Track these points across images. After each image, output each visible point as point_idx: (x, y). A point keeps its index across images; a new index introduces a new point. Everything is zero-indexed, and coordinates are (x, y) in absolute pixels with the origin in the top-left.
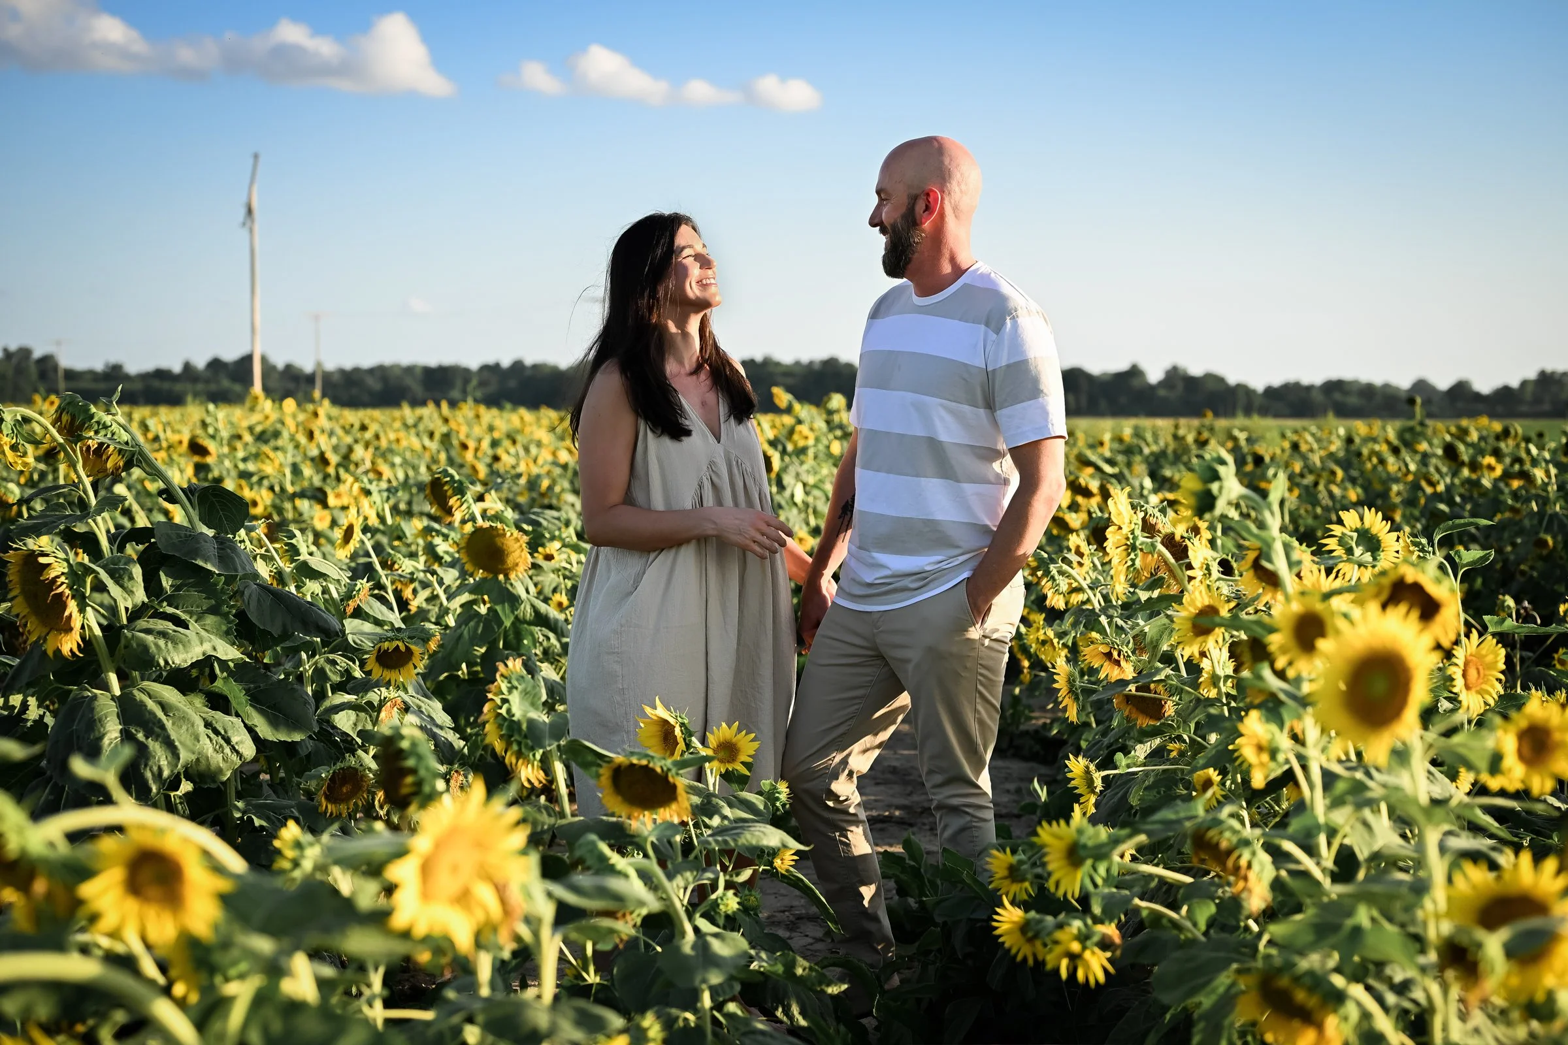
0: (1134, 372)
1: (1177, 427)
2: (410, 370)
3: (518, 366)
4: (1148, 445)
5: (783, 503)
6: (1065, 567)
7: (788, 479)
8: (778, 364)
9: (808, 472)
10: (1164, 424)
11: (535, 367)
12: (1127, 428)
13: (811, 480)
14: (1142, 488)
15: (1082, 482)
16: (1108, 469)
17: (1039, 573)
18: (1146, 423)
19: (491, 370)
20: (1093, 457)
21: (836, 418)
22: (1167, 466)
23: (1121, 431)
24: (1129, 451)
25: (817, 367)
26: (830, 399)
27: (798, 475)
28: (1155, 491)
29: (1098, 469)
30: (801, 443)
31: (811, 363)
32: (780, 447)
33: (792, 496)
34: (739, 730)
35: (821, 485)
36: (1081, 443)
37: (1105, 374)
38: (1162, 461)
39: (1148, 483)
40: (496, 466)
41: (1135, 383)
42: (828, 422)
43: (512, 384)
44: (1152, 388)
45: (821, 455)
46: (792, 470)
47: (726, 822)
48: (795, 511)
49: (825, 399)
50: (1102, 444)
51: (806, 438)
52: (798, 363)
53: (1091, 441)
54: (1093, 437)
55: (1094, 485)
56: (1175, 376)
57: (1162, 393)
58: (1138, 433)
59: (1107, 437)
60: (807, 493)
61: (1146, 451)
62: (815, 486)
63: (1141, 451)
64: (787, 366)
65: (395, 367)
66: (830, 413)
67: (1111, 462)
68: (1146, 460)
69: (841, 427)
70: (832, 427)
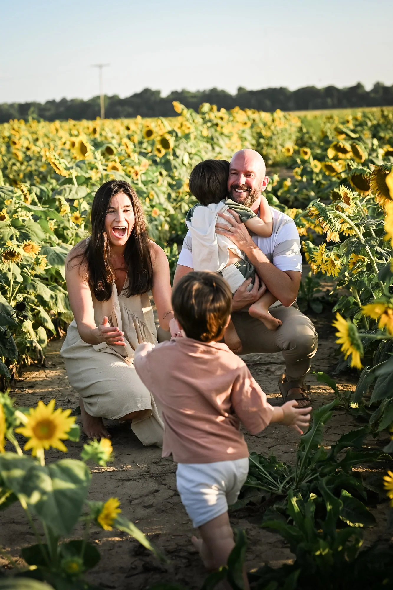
0: (359, 86)
1: (382, 111)
2: (12, 106)
3: (64, 101)
4: (371, 120)
5: (177, 165)
6: (338, 213)
7: (178, 152)
8: (189, 92)
9: (191, 147)
10: (376, 110)
11: (72, 101)
12: (359, 113)
13: (193, 151)
14: (373, 145)
15: (341, 145)
16: (353, 135)
17: (321, 219)
18: (367, 110)
19: (52, 103)
20: (345, 130)
21: (207, 116)
22: (382, 131)
23: (356, 115)
24: (362, 124)
25: (207, 92)
26: (203, 106)
27: (185, 148)
28: (380, 146)
29: (347, 135)
30: (187, 131)
31: (204, 91)
32: (174, 134)
33: (183, 160)
34: (56, 408)
35: (199, 154)
36: (336, 122)
37: (345, 88)
38: (379, 129)
39: (376, 142)
40: (29, 153)
41: (360, 91)
42: (203, 119)
43: (62, 109)
44: (368, 93)
45: (199, 137)
46: (182, 146)
47: (45, 498)
48: (184, 168)
49: (201, 106)
50: (348, 122)
51: (189, 128)
52: (198, 91)
53: (341, 120)
54: (343, 118)
55: (348, 147)
56: (378, 87)
57: (372, 95)
58: (365, 116)
59: (350, 118)
60: (191, 159)
61: (370, 124)
62: (196, 154)
63: (366, 124)
64: (193, 93)
65: (5, 104)
66: (204, 114)
67: (353, 131)
68: (370, 129)
69: (210, 121)
70: (205, 121)
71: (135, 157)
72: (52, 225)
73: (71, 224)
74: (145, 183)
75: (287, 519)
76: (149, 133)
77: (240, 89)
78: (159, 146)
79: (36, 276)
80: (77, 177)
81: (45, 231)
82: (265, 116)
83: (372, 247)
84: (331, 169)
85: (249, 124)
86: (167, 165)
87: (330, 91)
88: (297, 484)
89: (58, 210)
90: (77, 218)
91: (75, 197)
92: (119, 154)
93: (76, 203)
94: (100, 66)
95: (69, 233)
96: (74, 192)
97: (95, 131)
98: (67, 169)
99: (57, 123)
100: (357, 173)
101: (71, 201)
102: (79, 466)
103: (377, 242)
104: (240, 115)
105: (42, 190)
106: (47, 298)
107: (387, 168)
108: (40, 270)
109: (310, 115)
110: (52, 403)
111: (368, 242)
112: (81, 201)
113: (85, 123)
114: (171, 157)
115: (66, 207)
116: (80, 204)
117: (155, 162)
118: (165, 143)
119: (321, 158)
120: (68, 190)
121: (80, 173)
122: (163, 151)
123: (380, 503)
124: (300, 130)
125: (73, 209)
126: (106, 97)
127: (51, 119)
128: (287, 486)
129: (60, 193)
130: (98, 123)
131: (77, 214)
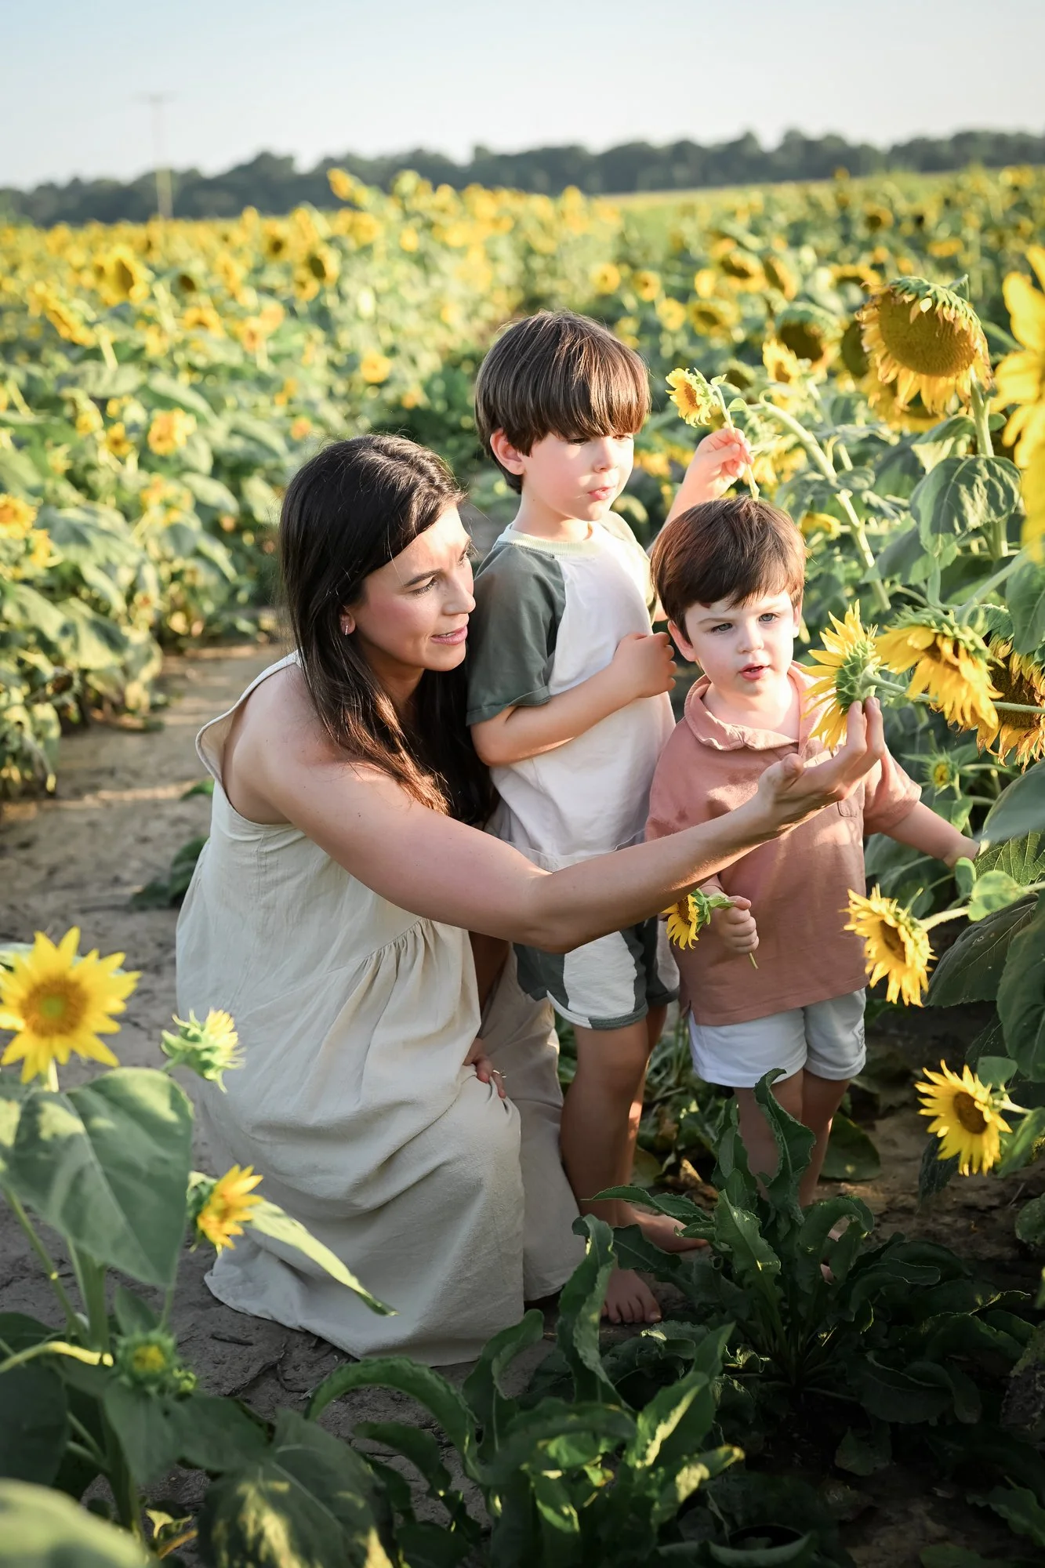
0: (748, 139)
5: (344, 318)
6: (772, 409)
7: (349, 286)
9: (381, 274)
13: (382, 285)
15: (734, 260)
19: (48, 189)
21: (411, 203)
23: (750, 201)
26: (398, 181)
27: (365, 279)
30: (366, 239)
32: (338, 245)
33: (358, 307)
34: (82, 951)
35: (398, 290)
37: (716, 144)
41: (750, 151)
42: (403, 209)
43: (72, 202)
44: (768, 156)
45: (394, 252)
46: (357, 273)
48: (360, 326)
51: (371, 232)
55: (752, 264)
56: (795, 141)
62: (391, 292)
66: (404, 197)
69: (418, 214)
70: (407, 215)
71: (249, 298)
72: (59, 459)
73: (104, 457)
74: (275, 358)
75: (662, 1163)
76: (277, 246)
77: (479, 151)
78: (303, 273)
79: (27, 582)
80: (115, 346)
81: (44, 471)
82: (539, 205)
83: (857, 494)
84: (709, 318)
85: (508, 224)
86: (322, 317)
87: (682, 151)
88: (680, 1076)
89: (72, 422)
90: (116, 443)
91: (111, 391)
92: (211, 292)
93: (112, 408)
94: (156, 100)
95: (100, 479)
96: (107, 378)
97: (149, 246)
98: (90, 325)
99: (62, 232)
100: (794, 321)
101: (102, 403)
102: (152, 1082)
103: (867, 479)
104: (483, 202)
105: (30, 378)
106: (52, 632)
107: (907, 289)
108: (36, 567)
109: (641, 203)
110: (72, 937)
111: (846, 481)
112: (126, 400)
113: (127, 230)
114: (331, 301)
115: (90, 415)
116: (122, 410)
117: (292, 312)
118: (316, 267)
119: (684, 295)
120: (92, 376)
121: (121, 333)
122: (313, 286)
123: (883, 1117)
124: (622, 237)
125: (108, 422)
126: (172, 173)
127: (47, 224)
128: (656, 1080)
129: (74, 382)
130: (157, 229)
131: (118, 430)
